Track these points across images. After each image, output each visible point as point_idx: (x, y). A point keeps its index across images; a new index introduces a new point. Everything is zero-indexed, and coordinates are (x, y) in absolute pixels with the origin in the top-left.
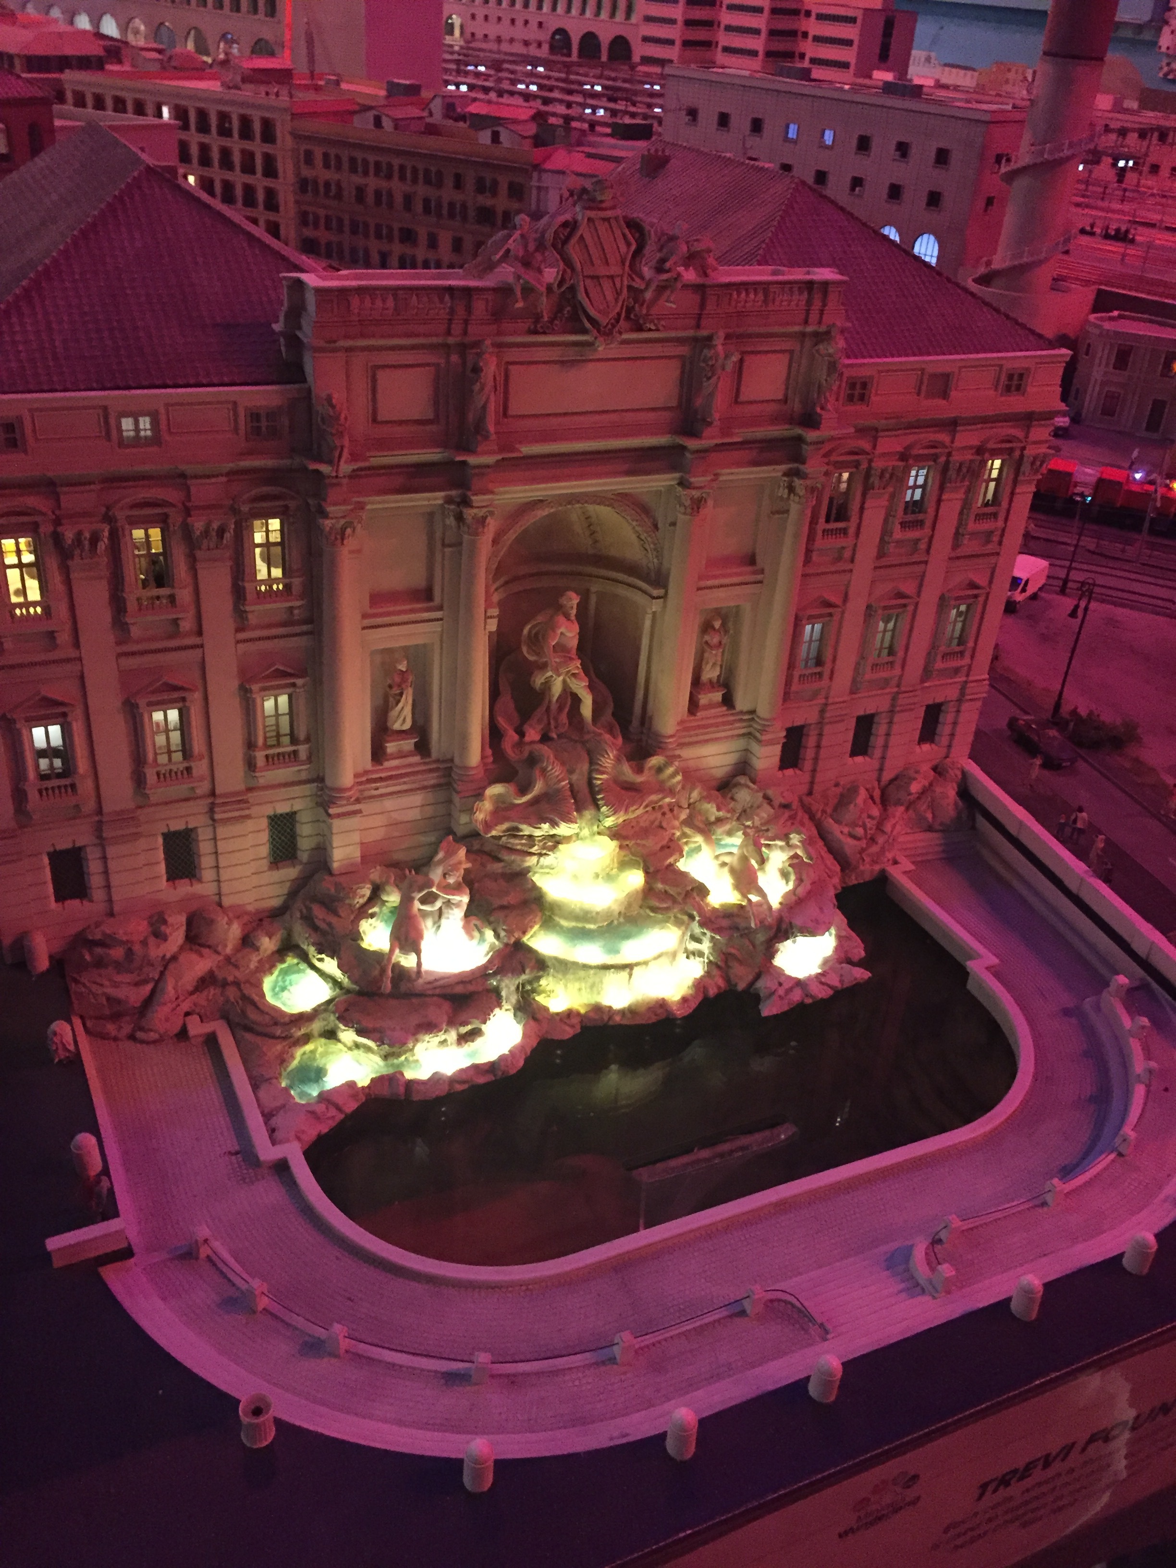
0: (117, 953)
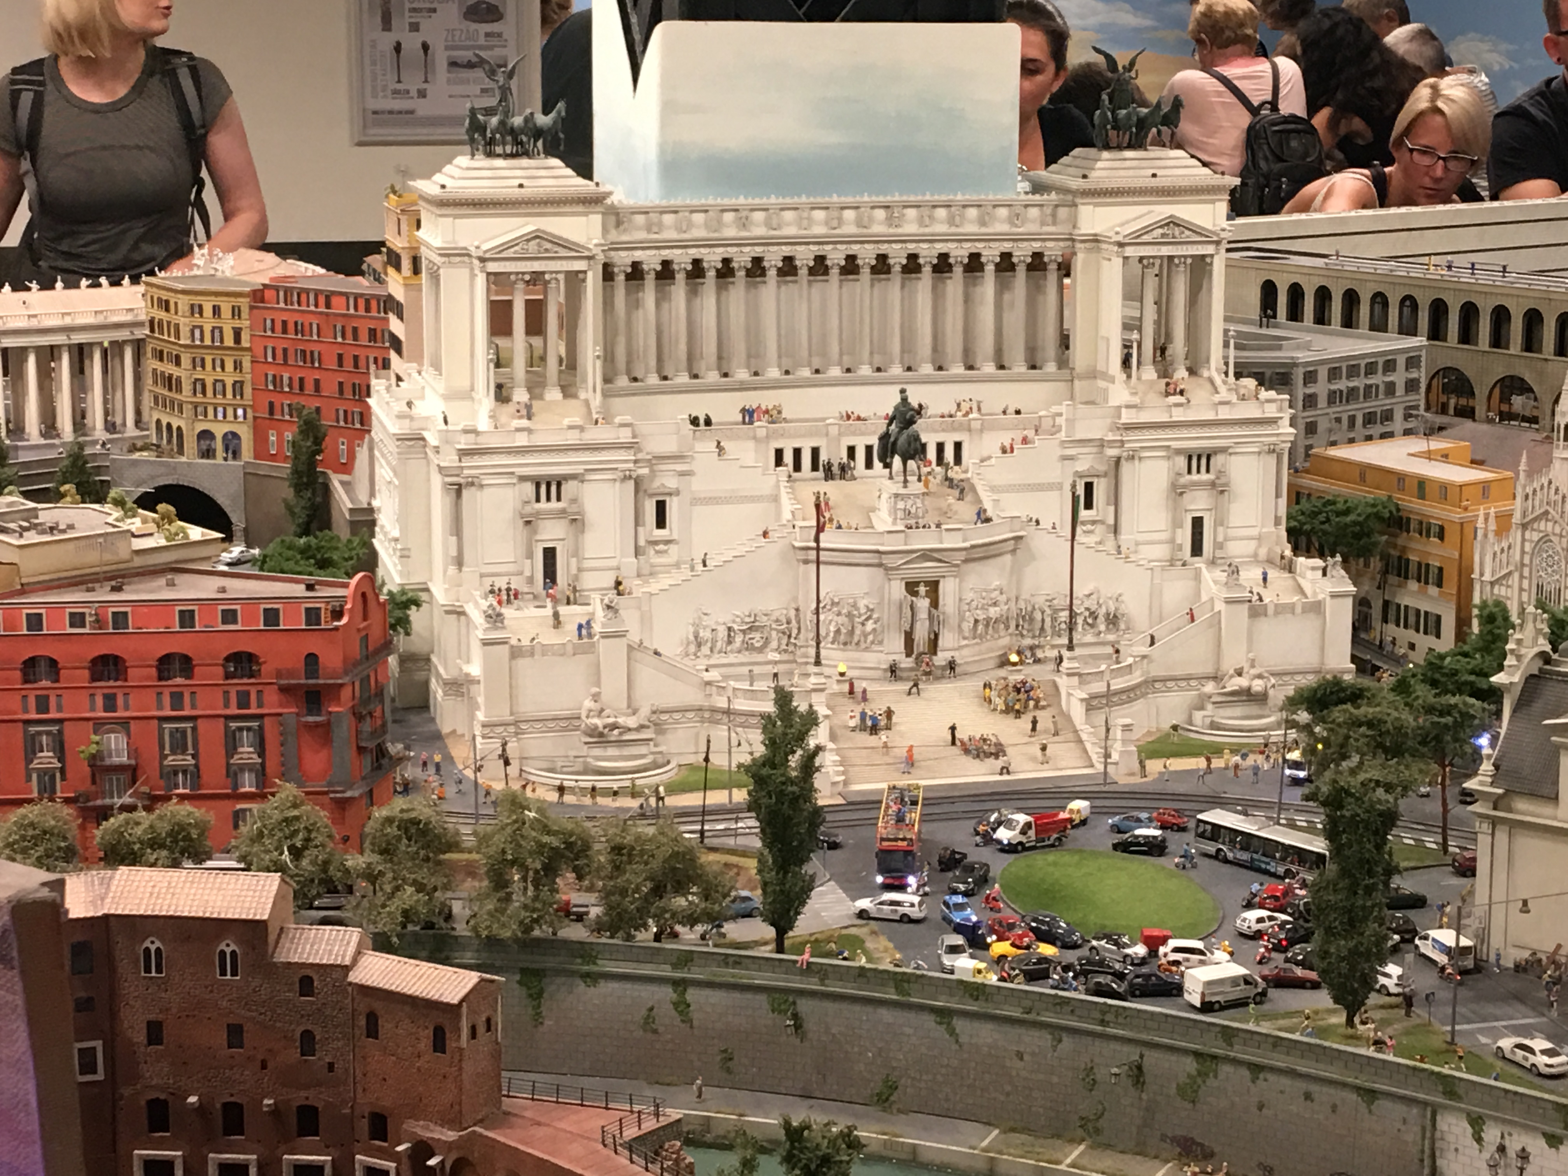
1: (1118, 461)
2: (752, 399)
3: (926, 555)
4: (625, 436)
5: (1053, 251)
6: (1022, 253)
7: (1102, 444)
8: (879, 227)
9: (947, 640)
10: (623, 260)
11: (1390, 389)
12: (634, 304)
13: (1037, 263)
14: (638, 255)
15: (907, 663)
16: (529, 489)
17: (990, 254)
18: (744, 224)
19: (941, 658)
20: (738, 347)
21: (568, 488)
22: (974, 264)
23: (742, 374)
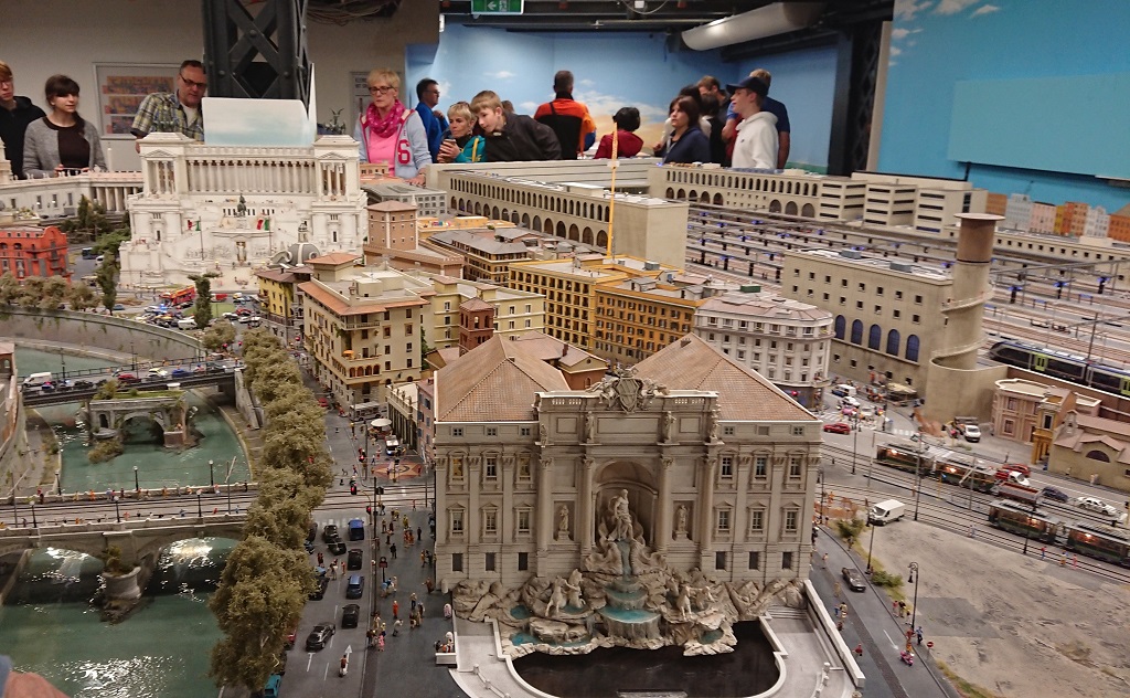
0: (468, 591)
1: (311, 216)
2: (229, 197)
3: (240, 235)
4: (176, 203)
5: (310, 162)
6: (302, 162)
7: (307, 211)
8: (264, 153)
9: (248, 257)
10: (192, 160)
11: (434, 205)
12: (197, 171)
13: (306, 165)
14: (196, 159)
15: (237, 262)
16: (152, 215)
17: (294, 162)
18: (226, 151)
19: (246, 262)
20: (228, 184)
21: (162, 215)
22: (290, 165)
23: (229, 191)
